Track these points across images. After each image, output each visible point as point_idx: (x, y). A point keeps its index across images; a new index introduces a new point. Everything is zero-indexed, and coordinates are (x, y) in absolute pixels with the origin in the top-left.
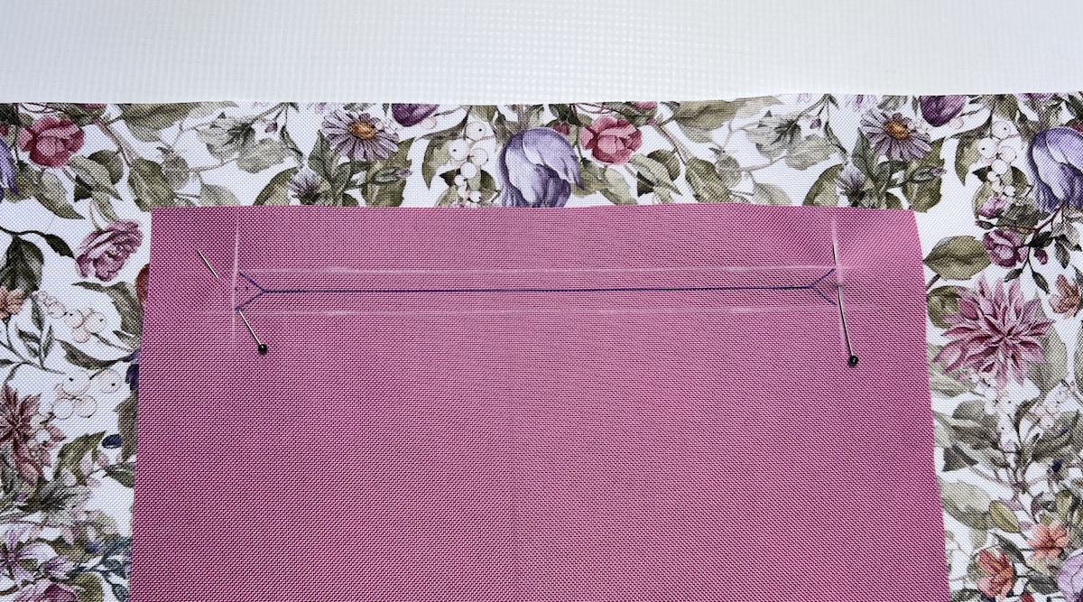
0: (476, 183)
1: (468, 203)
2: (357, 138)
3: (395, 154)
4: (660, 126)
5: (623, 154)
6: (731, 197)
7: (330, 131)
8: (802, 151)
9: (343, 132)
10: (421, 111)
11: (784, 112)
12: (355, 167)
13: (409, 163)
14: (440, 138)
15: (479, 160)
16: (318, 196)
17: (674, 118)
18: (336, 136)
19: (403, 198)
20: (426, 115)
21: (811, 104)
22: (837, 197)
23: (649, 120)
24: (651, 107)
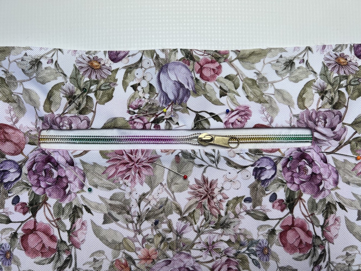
0: (147, 90)
1: (143, 99)
2: (93, 68)
3: (110, 76)
4: (230, 62)
5: (213, 77)
6: (264, 96)
7: (80, 65)
8: (296, 74)
9: (85, 65)
10: (122, 55)
11: (288, 56)
12: (92, 82)
13: (116, 80)
14: (131, 68)
15: (148, 78)
16: (75, 96)
17: (238, 58)
18: (82, 67)
19: (113, 96)
20: (124, 57)
21: (300, 52)
22: (313, 95)
23: (226, 60)
24: (226, 53)
